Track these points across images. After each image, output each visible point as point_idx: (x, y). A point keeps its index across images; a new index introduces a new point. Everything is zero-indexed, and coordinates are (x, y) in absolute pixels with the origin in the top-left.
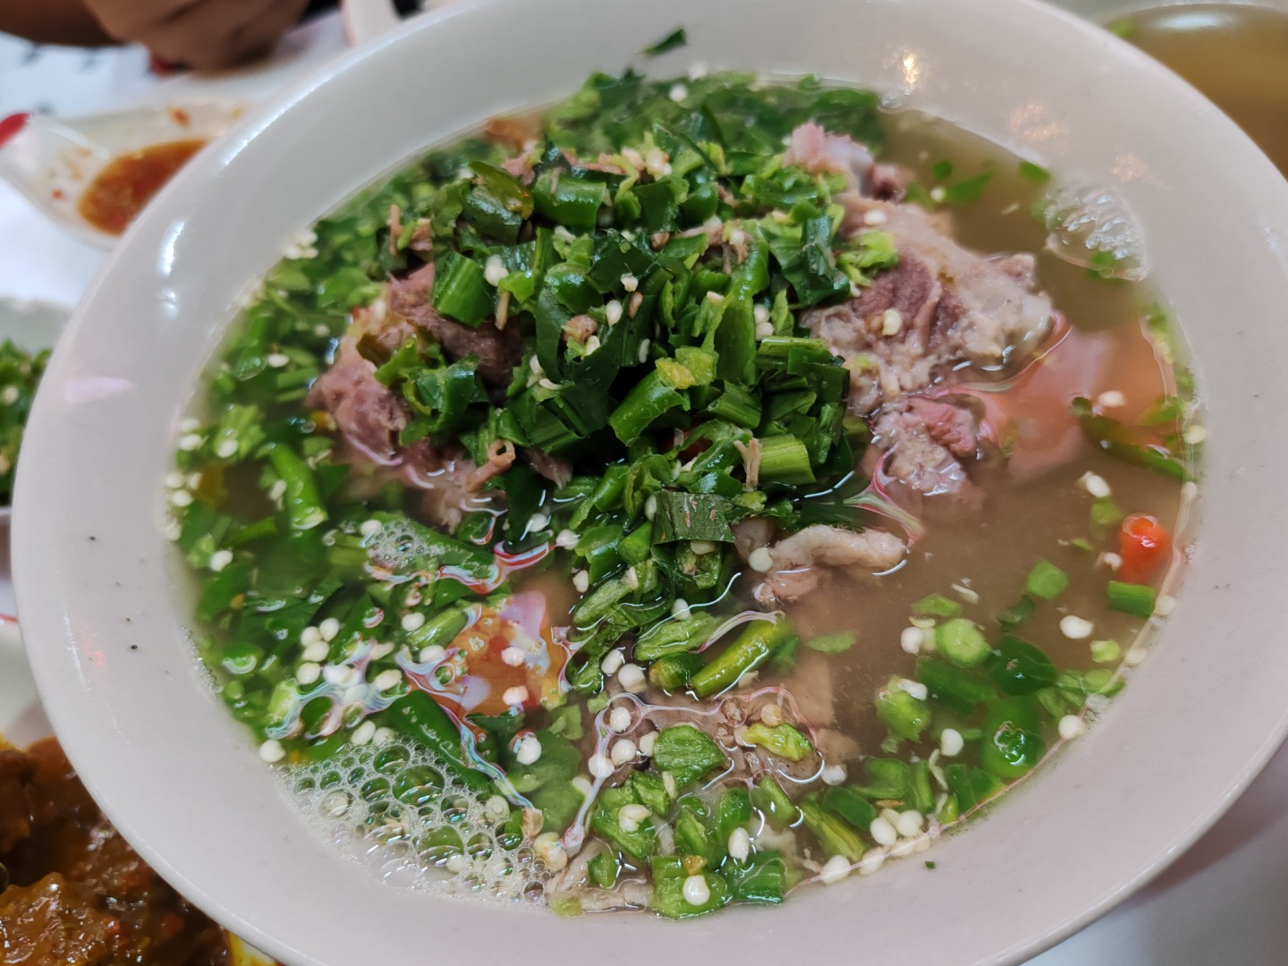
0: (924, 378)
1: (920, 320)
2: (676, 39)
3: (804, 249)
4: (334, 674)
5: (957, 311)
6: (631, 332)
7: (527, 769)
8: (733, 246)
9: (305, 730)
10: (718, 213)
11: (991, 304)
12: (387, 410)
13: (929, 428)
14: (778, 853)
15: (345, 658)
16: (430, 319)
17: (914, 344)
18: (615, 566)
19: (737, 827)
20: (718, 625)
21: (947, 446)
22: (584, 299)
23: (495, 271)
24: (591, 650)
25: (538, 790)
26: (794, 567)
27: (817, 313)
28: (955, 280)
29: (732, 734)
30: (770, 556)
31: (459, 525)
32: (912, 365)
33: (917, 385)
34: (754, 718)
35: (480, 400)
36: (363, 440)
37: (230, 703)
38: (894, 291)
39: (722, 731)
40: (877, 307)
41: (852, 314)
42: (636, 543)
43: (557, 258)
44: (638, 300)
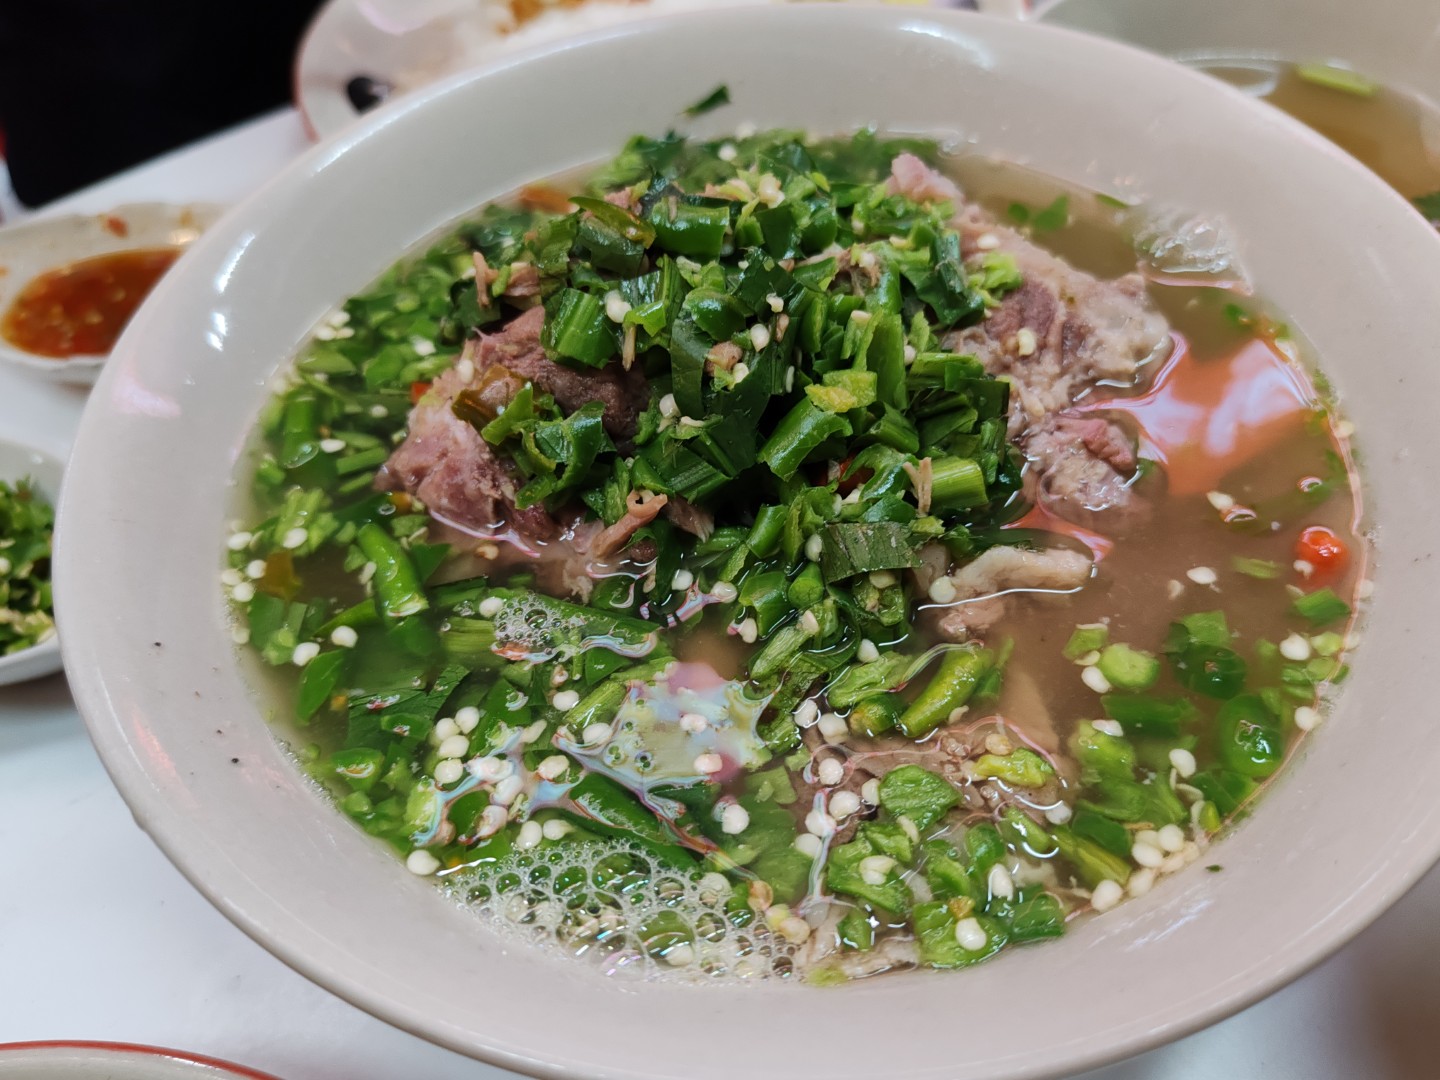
0: (1064, 398)
1: (1053, 339)
2: (719, 97)
3: (937, 267)
4: (482, 768)
5: (1082, 331)
6: (779, 357)
7: (737, 839)
8: (863, 268)
9: (457, 832)
10: (838, 240)
11: (1116, 321)
12: (489, 477)
13: (1086, 444)
14: (1040, 886)
15: (492, 747)
16: (536, 370)
17: (1050, 364)
18: (786, 613)
19: (994, 863)
20: (910, 663)
21: (1107, 459)
22: (728, 324)
23: (617, 307)
24: (777, 704)
25: (757, 860)
26: (978, 594)
27: (954, 335)
28: (1076, 299)
29: (958, 770)
30: (953, 585)
31: (592, 593)
32: (1051, 386)
33: (1059, 405)
34: (979, 751)
35: (607, 449)
36: (457, 516)
37: (358, 818)
38: (1021, 311)
39: (949, 768)
40: (1009, 328)
41: (985, 335)
42: (807, 583)
43: (687, 287)
44: (784, 322)
